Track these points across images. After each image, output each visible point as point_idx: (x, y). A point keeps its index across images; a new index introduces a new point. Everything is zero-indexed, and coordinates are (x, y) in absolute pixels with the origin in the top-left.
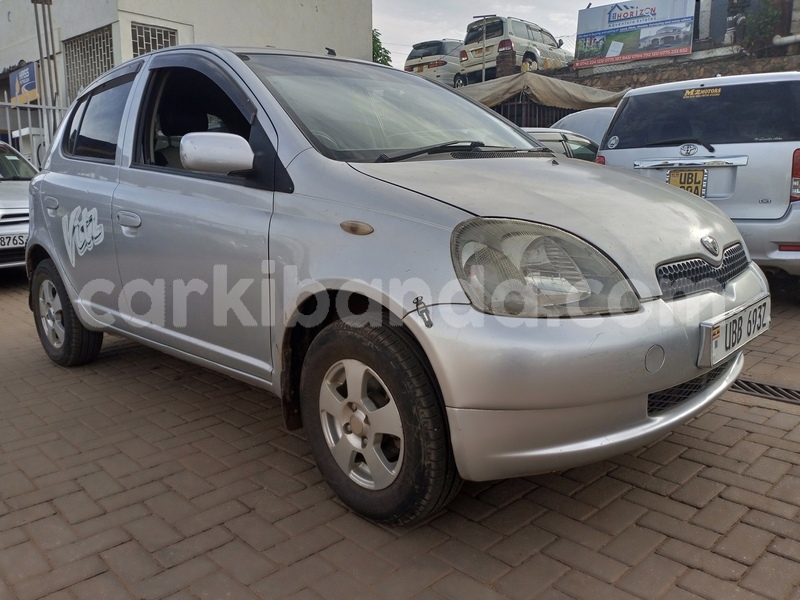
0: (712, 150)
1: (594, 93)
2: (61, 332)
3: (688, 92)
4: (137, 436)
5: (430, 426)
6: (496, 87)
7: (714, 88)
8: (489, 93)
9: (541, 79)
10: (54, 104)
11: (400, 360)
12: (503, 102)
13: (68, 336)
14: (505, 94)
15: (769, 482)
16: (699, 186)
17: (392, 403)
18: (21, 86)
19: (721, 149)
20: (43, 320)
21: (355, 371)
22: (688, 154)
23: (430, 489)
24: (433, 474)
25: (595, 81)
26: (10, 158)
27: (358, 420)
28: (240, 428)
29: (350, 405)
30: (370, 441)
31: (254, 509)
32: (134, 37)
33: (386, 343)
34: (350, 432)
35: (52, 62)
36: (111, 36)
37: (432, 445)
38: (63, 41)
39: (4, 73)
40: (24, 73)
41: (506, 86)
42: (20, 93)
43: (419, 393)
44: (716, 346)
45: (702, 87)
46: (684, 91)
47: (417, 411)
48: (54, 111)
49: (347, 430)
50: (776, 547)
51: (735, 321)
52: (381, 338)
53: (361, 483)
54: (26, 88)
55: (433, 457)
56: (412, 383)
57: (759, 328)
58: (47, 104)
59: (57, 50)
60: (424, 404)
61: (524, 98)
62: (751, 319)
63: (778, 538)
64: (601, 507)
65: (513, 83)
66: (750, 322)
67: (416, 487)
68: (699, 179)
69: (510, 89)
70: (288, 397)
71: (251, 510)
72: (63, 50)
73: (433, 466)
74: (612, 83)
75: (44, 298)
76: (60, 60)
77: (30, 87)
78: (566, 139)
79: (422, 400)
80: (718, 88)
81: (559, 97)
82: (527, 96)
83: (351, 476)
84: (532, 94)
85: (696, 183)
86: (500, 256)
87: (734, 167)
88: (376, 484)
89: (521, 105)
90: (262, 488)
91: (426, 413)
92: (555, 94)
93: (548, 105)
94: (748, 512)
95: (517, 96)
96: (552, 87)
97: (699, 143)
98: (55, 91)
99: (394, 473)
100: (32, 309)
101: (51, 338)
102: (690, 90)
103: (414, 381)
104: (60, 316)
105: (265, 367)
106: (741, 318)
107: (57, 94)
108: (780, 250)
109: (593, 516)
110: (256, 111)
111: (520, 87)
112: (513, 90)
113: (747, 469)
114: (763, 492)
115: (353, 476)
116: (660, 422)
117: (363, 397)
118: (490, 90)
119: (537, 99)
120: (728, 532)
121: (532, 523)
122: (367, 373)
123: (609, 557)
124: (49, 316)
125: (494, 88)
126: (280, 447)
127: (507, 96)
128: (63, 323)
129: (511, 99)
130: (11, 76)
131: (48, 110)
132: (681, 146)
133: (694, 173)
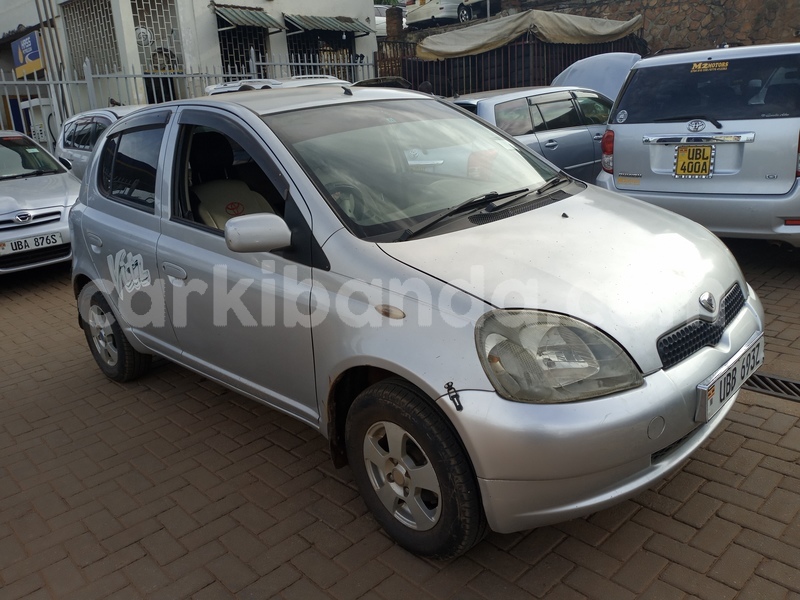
0: (719, 126)
1: (603, 24)
2: (114, 352)
3: (695, 65)
4: (200, 465)
5: (464, 489)
6: (502, 27)
7: (722, 61)
8: (495, 34)
9: (548, 16)
10: (61, 79)
11: (435, 432)
12: (510, 43)
13: (121, 356)
14: (511, 33)
15: (760, 497)
16: (707, 161)
17: (429, 465)
18: (24, 56)
19: (729, 125)
20: (95, 339)
21: (395, 433)
22: (696, 130)
23: (466, 538)
24: (468, 527)
25: (604, 7)
26: (30, 151)
27: (400, 473)
28: (288, 451)
29: (392, 459)
30: (411, 491)
31: (313, 544)
32: (134, 11)
33: (422, 416)
34: (393, 481)
35: (53, 30)
36: (111, 12)
37: (466, 505)
38: (61, 4)
39: (3, 38)
40: (26, 42)
41: (512, 25)
42: (24, 63)
43: (453, 462)
44: (711, 403)
45: (710, 60)
46: (691, 65)
47: (452, 477)
48: (61, 85)
49: (390, 479)
50: (763, 570)
51: (729, 375)
52: (417, 411)
53: (405, 523)
54: (30, 57)
55: (467, 514)
56: (446, 453)
57: (752, 368)
58: (54, 79)
59: (56, 14)
60: (458, 472)
61: (531, 37)
62: (745, 364)
63: (766, 559)
64: (613, 530)
65: (519, 21)
66: (743, 367)
67: (454, 536)
68: (707, 154)
69: (516, 28)
70: (335, 443)
71: (312, 545)
72: (61, 13)
73: (468, 521)
74: (621, 8)
75: (93, 319)
76: (60, 23)
77: (34, 56)
78: (574, 97)
79: (456, 468)
80: (725, 61)
81: (566, 32)
82: (534, 35)
83: (396, 516)
84: (539, 33)
85: (704, 159)
86: (518, 350)
87: (741, 144)
88: (417, 524)
89: (528, 45)
90: (317, 520)
91: (460, 479)
92: (562, 30)
93: (556, 42)
94: (741, 531)
95: (524, 36)
96: (560, 24)
97: (707, 120)
98: (59, 61)
99: (433, 519)
100: (82, 327)
101: (104, 356)
102: (698, 63)
103: (448, 451)
104: (111, 338)
105: (313, 413)
106: (735, 369)
107: (62, 64)
108: (786, 224)
109: (606, 540)
110: (288, 186)
111: (527, 26)
112: (519, 30)
113: (743, 481)
114: (756, 509)
115: (398, 515)
116: (665, 466)
117: (403, 456)
118: (496, 30)
119: (544, 38)
120: (723, 554)
121: (553, 551)
122: (405, 436)
123: (619, 585)
124: (101, 337)
125: (499, 28)
126: (328, 473)
127: (514, 36)
128: (114, 344)
129: (518, 39)
130: (13, 44)
131: (56, 86)
132: (689, 122)
133: (702, 149)
